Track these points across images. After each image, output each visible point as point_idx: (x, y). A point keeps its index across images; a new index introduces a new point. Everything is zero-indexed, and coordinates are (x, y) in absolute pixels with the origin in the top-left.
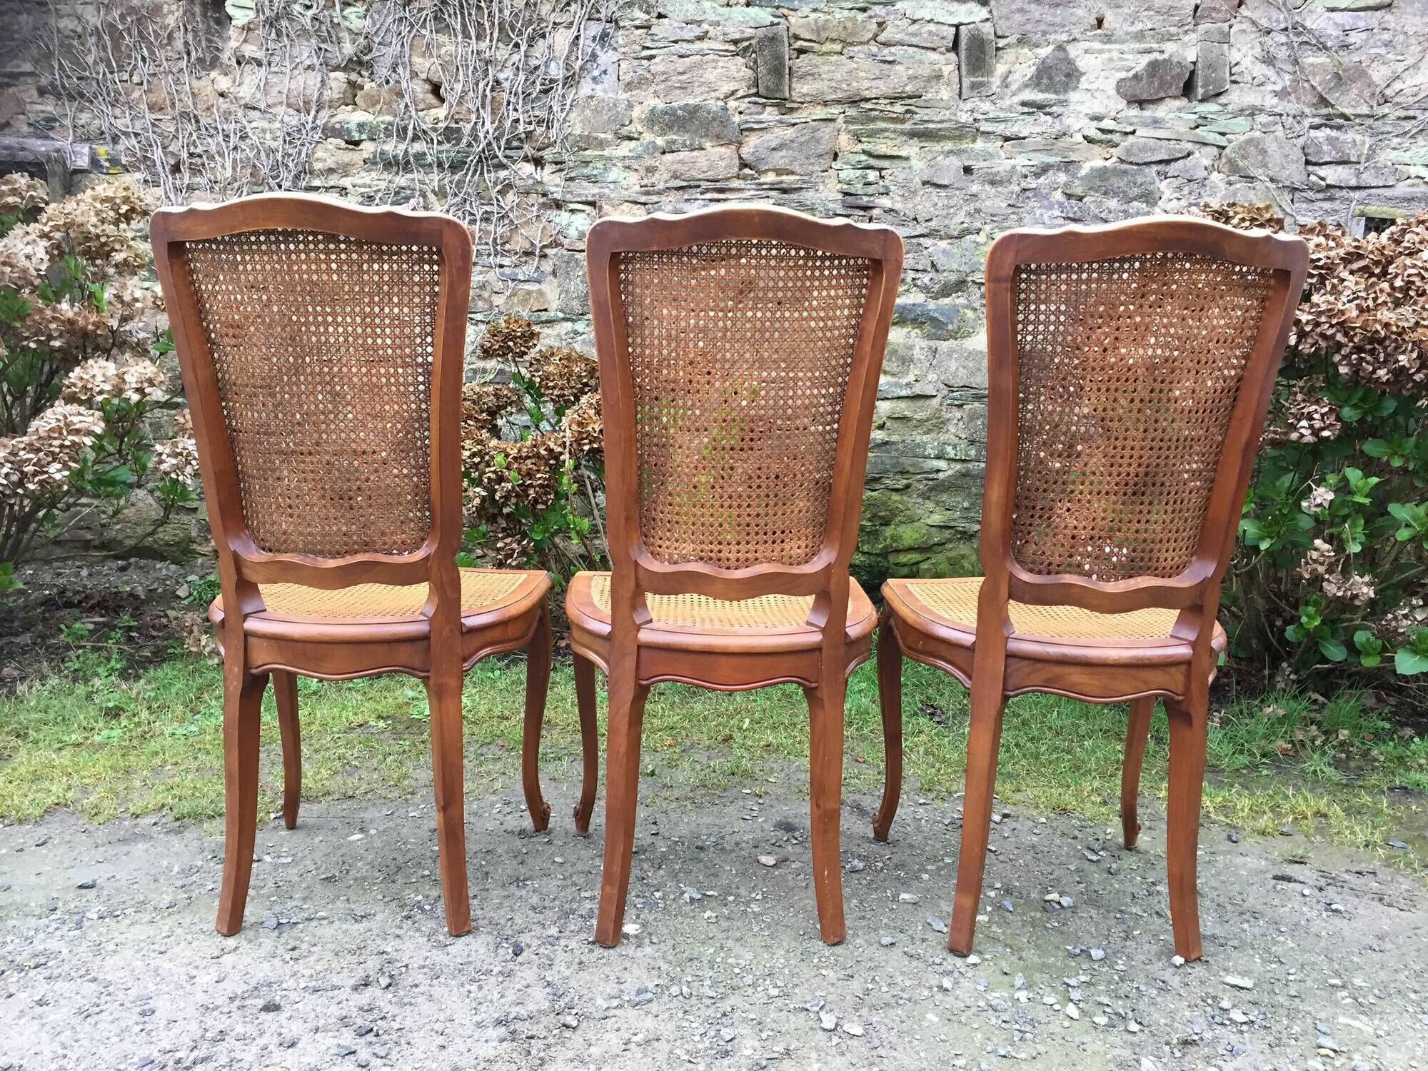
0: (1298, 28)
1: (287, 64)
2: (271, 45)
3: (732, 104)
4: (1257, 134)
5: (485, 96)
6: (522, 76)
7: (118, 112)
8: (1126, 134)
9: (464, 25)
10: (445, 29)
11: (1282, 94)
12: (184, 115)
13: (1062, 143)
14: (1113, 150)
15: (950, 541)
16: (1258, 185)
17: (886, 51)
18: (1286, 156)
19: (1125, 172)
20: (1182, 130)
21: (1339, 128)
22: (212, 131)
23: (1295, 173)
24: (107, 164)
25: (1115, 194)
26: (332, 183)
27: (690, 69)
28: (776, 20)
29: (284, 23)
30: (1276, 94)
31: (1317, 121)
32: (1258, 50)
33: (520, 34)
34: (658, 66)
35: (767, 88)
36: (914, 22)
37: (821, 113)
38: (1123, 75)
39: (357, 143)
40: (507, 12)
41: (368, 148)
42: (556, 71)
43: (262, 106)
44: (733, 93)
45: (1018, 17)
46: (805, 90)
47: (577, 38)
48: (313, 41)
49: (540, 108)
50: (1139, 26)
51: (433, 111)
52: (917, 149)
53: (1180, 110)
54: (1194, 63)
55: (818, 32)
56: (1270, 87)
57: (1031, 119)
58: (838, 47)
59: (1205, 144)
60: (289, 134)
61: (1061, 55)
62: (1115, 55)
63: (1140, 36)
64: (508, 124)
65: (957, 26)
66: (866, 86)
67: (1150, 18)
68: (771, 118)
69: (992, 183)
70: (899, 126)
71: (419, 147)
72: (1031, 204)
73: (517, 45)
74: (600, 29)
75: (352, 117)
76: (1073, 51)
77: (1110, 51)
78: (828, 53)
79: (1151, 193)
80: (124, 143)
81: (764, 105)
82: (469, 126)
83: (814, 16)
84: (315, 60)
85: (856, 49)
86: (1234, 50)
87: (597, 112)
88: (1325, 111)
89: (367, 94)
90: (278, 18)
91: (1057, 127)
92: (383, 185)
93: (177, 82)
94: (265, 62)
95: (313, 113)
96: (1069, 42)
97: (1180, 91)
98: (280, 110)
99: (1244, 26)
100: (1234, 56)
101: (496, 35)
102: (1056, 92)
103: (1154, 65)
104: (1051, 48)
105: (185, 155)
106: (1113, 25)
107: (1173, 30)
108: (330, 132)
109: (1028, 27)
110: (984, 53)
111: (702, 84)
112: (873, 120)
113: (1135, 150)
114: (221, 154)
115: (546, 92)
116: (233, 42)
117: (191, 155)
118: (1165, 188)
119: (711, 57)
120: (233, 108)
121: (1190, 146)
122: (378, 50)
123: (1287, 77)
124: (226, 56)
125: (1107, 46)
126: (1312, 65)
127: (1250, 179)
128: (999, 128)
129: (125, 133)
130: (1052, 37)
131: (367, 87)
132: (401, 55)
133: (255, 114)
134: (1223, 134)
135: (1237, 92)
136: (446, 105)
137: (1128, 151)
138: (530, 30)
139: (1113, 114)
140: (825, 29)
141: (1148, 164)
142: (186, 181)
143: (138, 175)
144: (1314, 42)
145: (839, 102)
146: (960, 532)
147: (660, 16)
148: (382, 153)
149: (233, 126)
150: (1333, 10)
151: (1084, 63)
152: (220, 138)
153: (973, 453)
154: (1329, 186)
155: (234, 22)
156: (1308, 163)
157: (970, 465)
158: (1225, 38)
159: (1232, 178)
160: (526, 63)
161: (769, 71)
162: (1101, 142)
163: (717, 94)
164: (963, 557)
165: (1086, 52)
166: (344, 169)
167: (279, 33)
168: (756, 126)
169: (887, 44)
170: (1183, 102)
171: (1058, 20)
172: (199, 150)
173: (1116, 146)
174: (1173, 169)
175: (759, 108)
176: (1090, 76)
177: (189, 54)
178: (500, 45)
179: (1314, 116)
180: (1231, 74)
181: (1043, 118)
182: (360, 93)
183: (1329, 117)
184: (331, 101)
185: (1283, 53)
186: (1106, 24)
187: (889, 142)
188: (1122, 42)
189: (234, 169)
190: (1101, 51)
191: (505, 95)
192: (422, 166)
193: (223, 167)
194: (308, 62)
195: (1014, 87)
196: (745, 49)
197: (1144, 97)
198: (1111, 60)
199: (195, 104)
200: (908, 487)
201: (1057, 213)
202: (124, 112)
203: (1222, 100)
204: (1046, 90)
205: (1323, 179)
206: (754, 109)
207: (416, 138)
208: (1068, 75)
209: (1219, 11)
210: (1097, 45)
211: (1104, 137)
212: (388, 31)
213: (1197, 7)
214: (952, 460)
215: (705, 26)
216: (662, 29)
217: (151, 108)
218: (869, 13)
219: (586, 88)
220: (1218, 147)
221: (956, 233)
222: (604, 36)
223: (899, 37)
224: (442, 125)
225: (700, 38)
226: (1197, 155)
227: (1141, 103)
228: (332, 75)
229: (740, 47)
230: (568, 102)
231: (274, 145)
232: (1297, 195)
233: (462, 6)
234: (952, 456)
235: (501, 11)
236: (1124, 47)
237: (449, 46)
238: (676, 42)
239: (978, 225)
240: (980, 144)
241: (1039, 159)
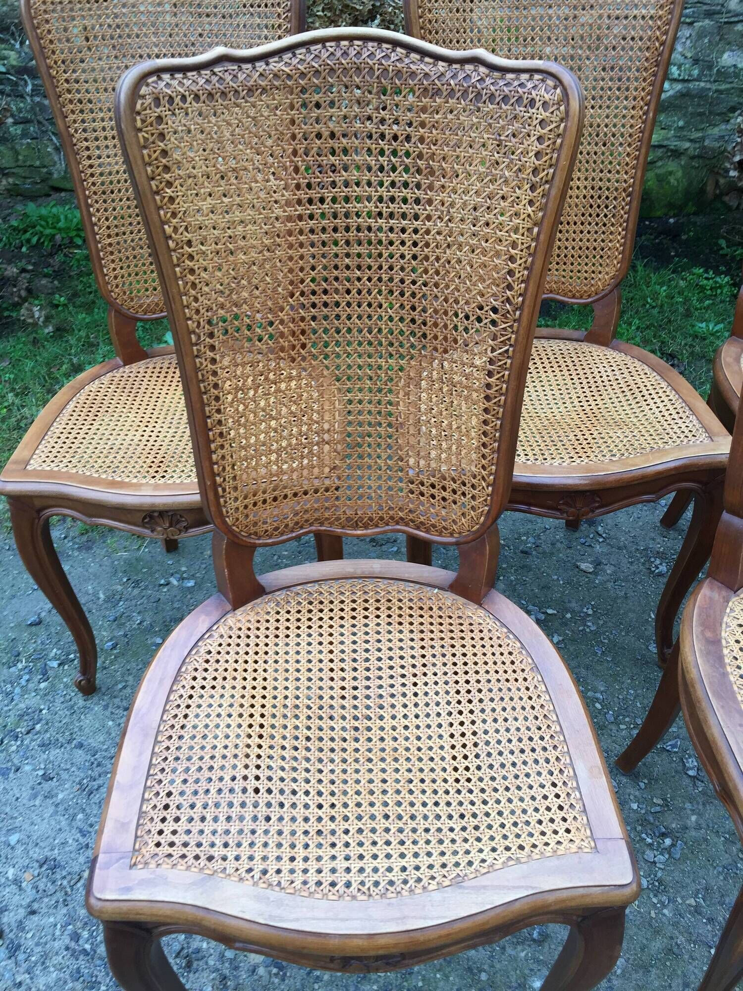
15: (661, 159)
146: (672, 151)
153: (696, 72)
157: (691, 85)
164: (671, 173)
214: (675, 80)
234: (676, 76)
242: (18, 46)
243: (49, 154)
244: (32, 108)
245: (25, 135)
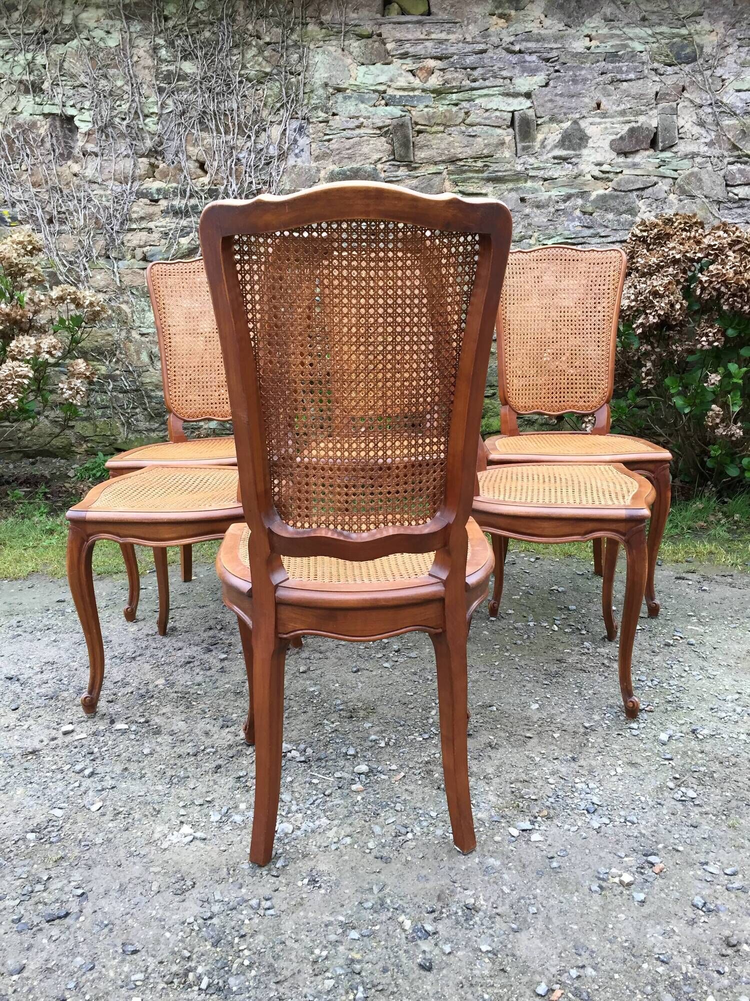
0: (718, 103)
1: (113, 154)
2: (103, 144)
3: (379, 166)
4: (696, 169)
5: (231, 169)
6: (253, 156)
7: (14, 188)
8: (617, 173)
9: (217, 126)
10: (205, 128)
11: (710, 144)
12: (54, 188)
13: (578, 181)
14: (610, 184)
16: (698, 201)
17: (470, 130)
18: (714, 182)
19: (617, 196)
20: (651, 169)
21: (746, 163)
22: (71, 197)
23: (719, 192)
24: (9, 220)
25: (612, 211)
26: (143, 226)
27: (353, 146)
28: (403, 114)
29: (110, 130)
30: (706, 144)
31: (732, 159)
32: (695, 117)
33: (251, 129)
34: (334, 145)
35: (400, 156)
36: (487, 110)
37: (433, 169)
38: (614, 137)
39: (157, 201)
40: (242, 117)
41: (163, 204)
42: (273, 151)
43: (100, 180)
44: (380, 159)
45: (549, 105)
46: (422, 156)
47: (285, 130)
48: (128, 140)
49: (265, 174)
50: (623, 107)
51: (201, 179)
52: (491, 189)
53: (649, 157)
54: (656, 128)
55: (429, 119)
56: (703, 140)
57: (559, 167)
58: (441, 128)
59: (665, 177)
60: (116, 197)
61: (576, 127)
62: (608, 125)
63: (623, 113)
64: (246, 185)
65: (513, 112)
66: (459, 151)
67: (629, 101)
68: (402, 173)
69: (538, 207)
70: (480, 175)
71: (193, 201)
72: (562, 219)
73: (249, 137)
74: (298, 124)
75: (153, 185)
76: (583, 124)
77: (605, 123)
78: (436, 132)
79: (633, 208)
80: (19, 207)
81: (399, 166)
82: (223, 188)
83: (426, 110)
84: (129, 151)
85: (453, 129)
86: (680, 119)
87: (299, 175)
88: (736, 153)
89: (161, 171)
90: (106, 127)
91: (576, 171)
92: (173, 226)
93: (48, 168)
94: (100, 154)
95: (130, 184)
96: (580, 118)
97: (647, 146)
98: (110, 183)
99: (686, 104)
100: (681, 122)
101: (236, 131)
102: (574, 150)
103: (632, 131)
104: (569, 123)
105: (55, 213)
106: (607, 107)
107: (643, 108)
108: (140, 195)
109: (555, 111)
110: (529, 128)
111: (361, 155)
112: (465, 172)
113: (623, 183)
114: (77, 212)
115: (268, 164)
116: (80, 142)
117: (59, 213)
118: (641, 204)
119: (365, 138)
120: (82, 183)
121: (656, 179)
122: (167, 143)
123: (713, 134)
124: (77, 151)
125: (604, 120)
126: (728, 125)
127: (693, 197)
128: (541, 173)
129: (19, 201)
130: (570, 116)
131: (161, 166)
132: (181, 146)
133: (95, 186)
134: (676, 170)
135: (683, 144)
136: (208, 175)
137: (618, 184)
138: (256, 127)
139: (609, 161)
140: (433, 118)
141: (631, 191)
142: (57, 229)
143: (28, 227)
144: (728, 111)
145: (443, 162)
147: (334, 114)
148: (172, 206)
149: (82, 194)
150: (739, 91)
151: (590, 131)
152: (76, 202)
154: (740, 199)
155: (80, 130)
156: (727, 185)
158: (675, 112)
159: (682, 197)
160: (255, 147)
161: (401, 145)
162: (602, 179)
163: (370, 161)
165: (591, 124)
166: (150, 217)
167: (107, 136)
168: (394, 179)
169: (471, 125)
170: (651, 152)
171: (573, 105)
172: (63, 210)
173: (612, 180)
174: (646, 193)
175: (396, 169)
176: (594, 139)
177: (54, 151)
178: (239, 137)
179: (730, 156)
180: (679, 134)
181: (567, 166)
182: (157, 170)
183: (739, 157)
184: (140, 176)
185: (710, 119)
186: (602, 106)
187: (475, 185)
188: (613, 117)
189: (85, 220)
190: (600, 123)
191: (243, 168)
192: (196, 213)
193: (78, 219)
194: (125, 153)
195: (548, 148)
196: (386, 132)
197: (627, 150)
198: (606, 128)
199: (59, 181)
200: (494, 394)
201: (577, 223)
202: (17, 188)
203: (675, 149)
204: (569, 149)
205: (737, 195)
206: (392, 168)
207: (191, 196)
208: (581, 139)
209: (670, 95)
210: (598, 120)
211: (604, 176)
212: (172, 131)
213: (657, 93)
215: (361, 120)
216: (336, 122)
217: (34, 185)
218: (460, 106)
219: (291, 161)
220: (673, 178)
221: (517, 239)
222: (301, 129)
223: (478, 120)
224: (207, 188)
225: (358, 127)
226: (660, 184)
227: (626, 154)
228: (140, 160)
229: (383, 131)
230: (281, 169)
231: (108, 204)
232: (722, 205)
233: (215, 114)
235: (238, 116)
236: (614, 120)
237: (208, 139)
238: (344, 130)
239: (530, 233)
240: (529, 184)
241: (564, 191)
242: (107, 363)
243: (117, 427)
244: (111, 399)
245: (103, 416)
